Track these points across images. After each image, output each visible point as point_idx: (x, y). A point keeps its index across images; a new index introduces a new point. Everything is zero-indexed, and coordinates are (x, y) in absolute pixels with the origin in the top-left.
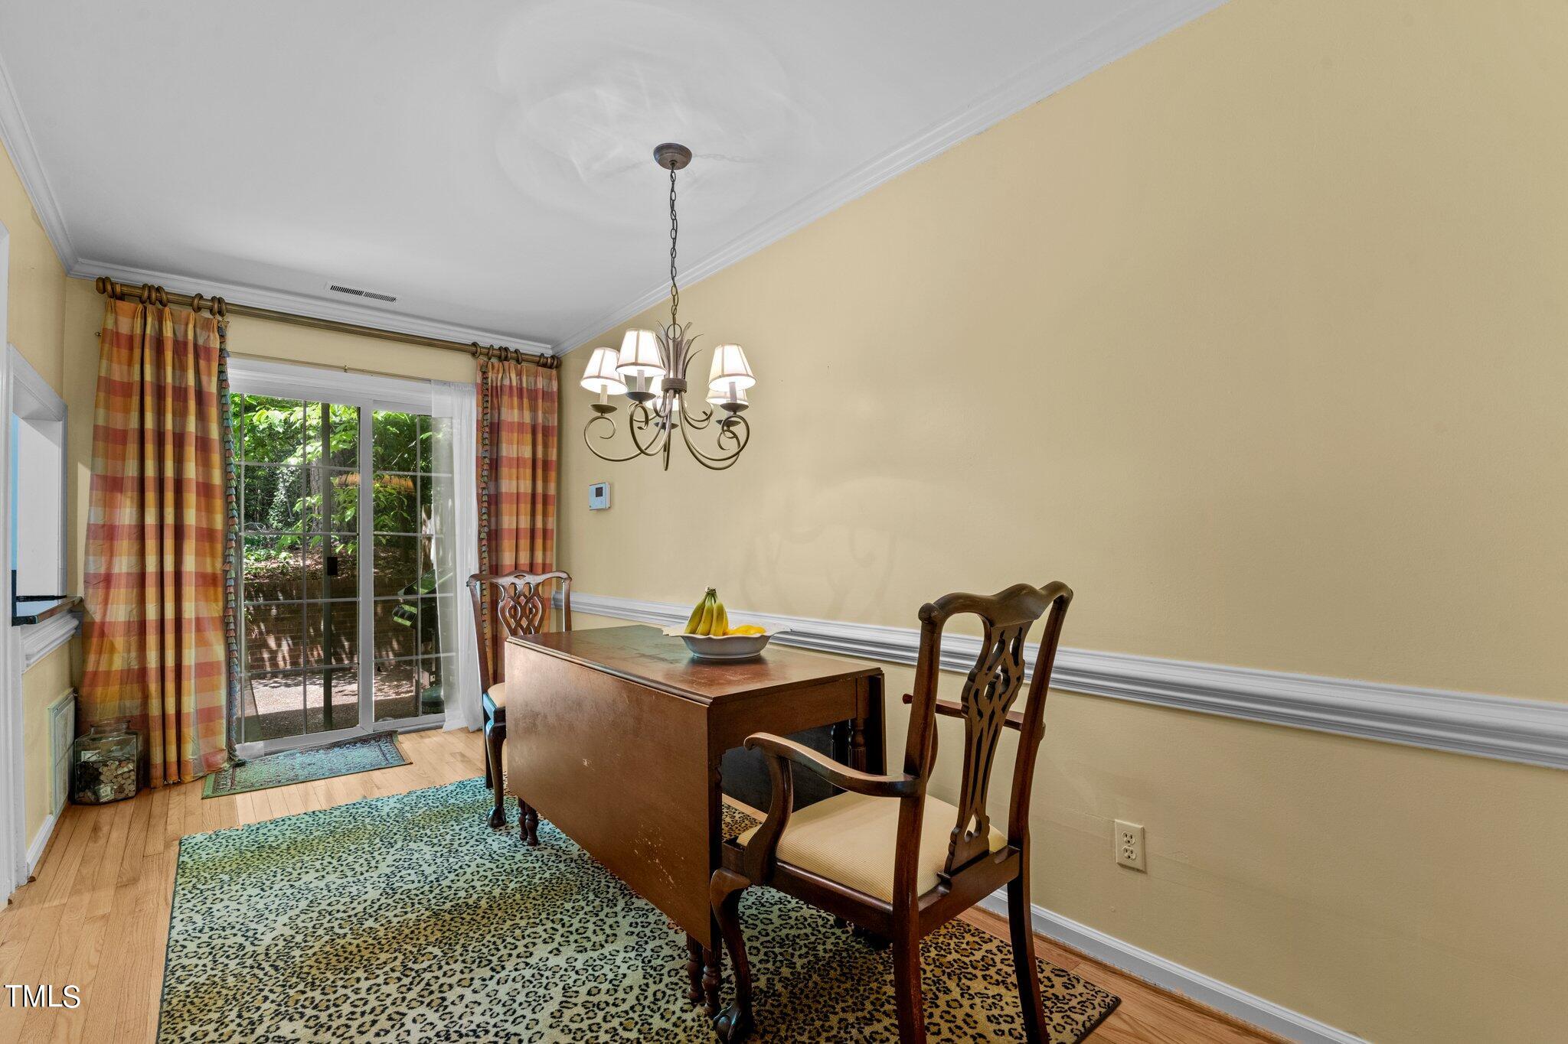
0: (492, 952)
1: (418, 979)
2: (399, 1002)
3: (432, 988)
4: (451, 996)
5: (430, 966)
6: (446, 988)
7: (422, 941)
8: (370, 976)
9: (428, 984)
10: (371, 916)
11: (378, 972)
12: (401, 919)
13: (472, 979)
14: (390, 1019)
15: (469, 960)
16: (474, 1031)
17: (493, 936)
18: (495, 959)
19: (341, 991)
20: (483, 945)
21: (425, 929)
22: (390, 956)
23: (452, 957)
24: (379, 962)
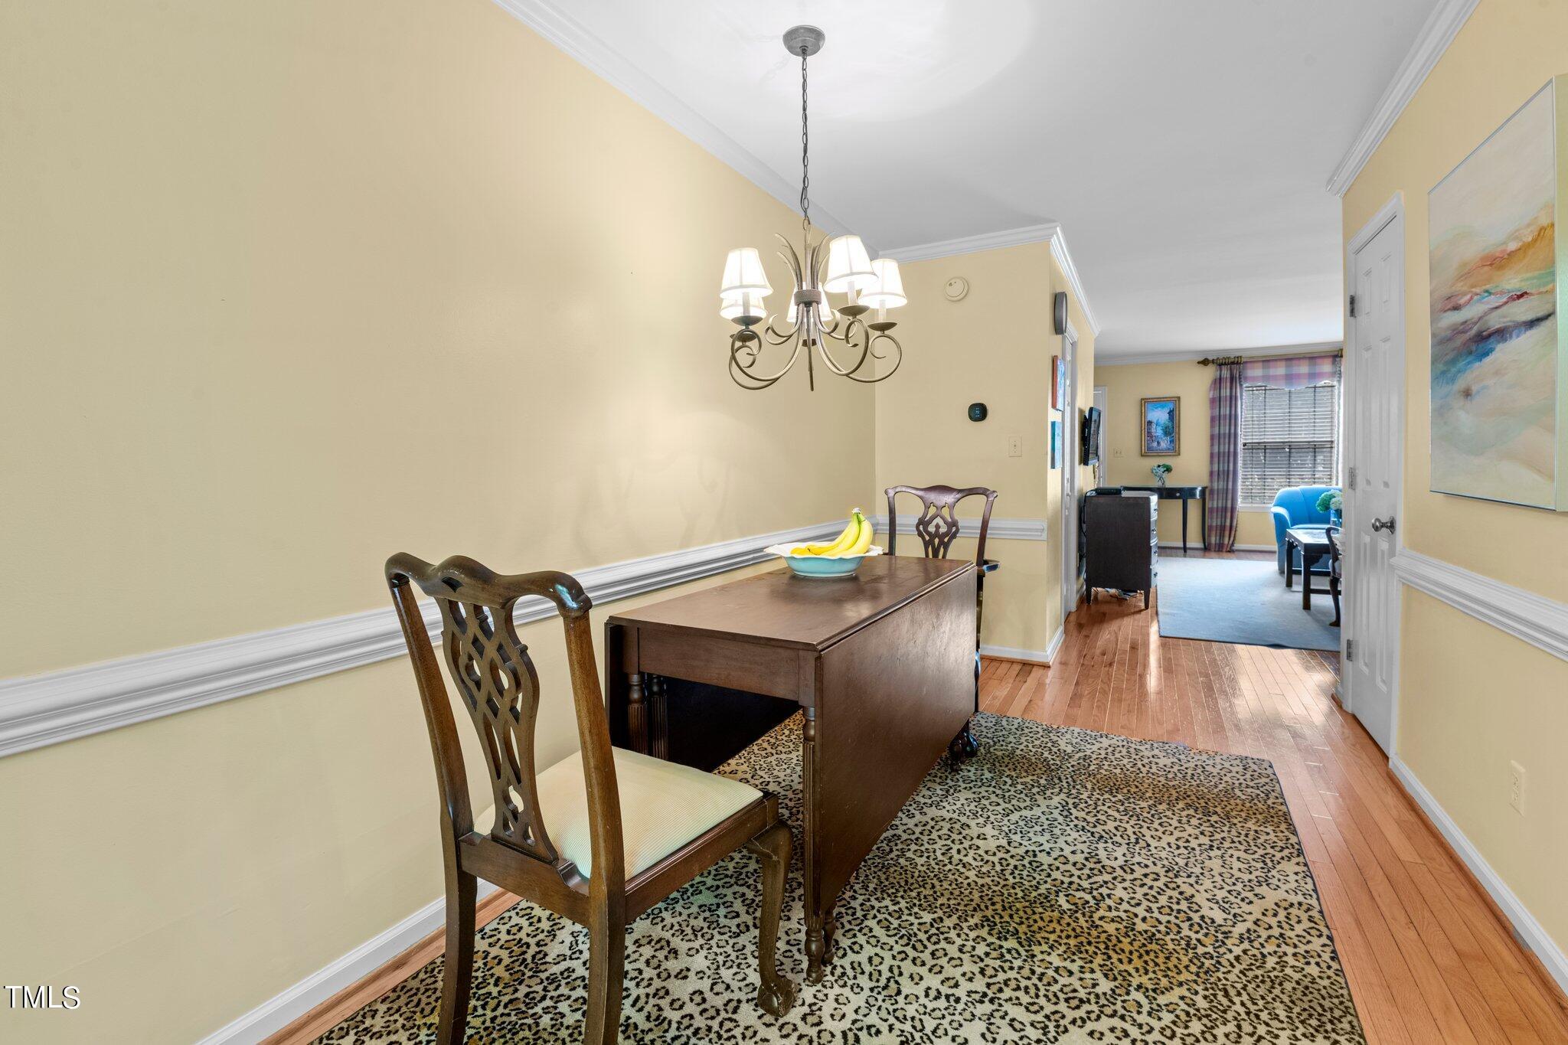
0: (1022, 868)
1: (1095, 886)
2: (1119, 879)
3: (1088, 872)
4: (1079, 858)
5: (1078, 890)
6: (1079, 866)
7: (1067, 919)
8: (1132, 916)
9: (1089, 877)
10: (1097, 996)
11: (1124, 915)
12: (1067, 964)
13: (1055, 859)
14: (1133, 871)
15: (1044, 874)
16: (1083, 830)
17: (1006, 880)
18: (1026, 862)
19: (1164, 919)
20: (1021, 878)
21: (1054, 932)
22: (1104, 924)
23: (1055, 886)
24: (1119, 926)
